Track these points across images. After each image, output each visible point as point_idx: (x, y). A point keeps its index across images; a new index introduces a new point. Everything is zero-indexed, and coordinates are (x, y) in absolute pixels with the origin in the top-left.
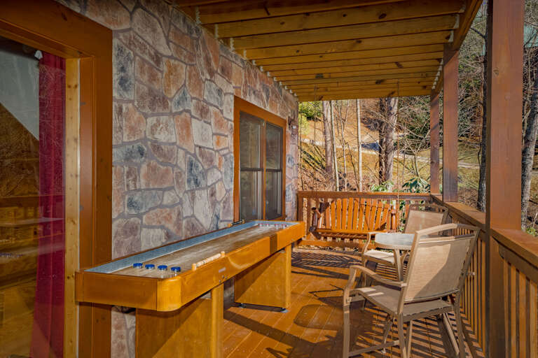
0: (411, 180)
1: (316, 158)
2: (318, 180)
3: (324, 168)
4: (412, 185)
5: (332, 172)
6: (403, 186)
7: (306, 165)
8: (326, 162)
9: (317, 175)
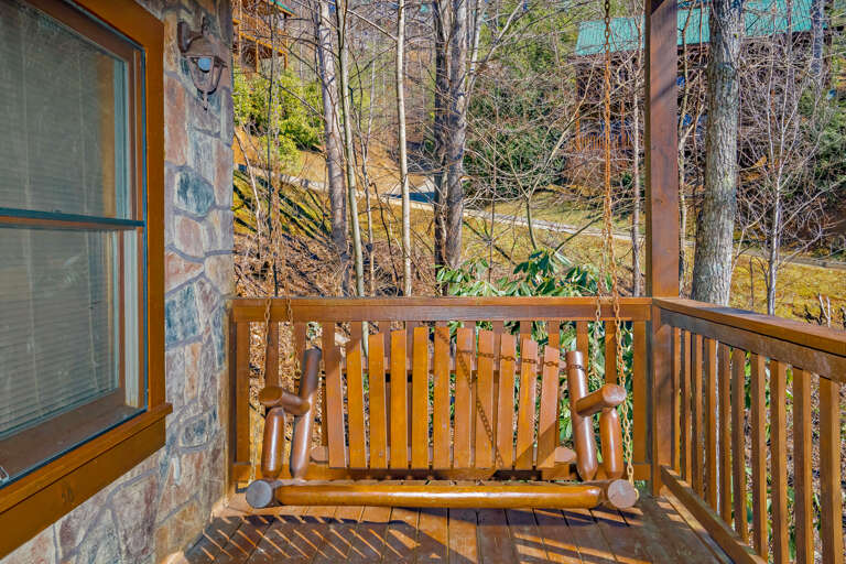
0: (533, 256)
1: (313, 214)
2: (315, 257)
3: (328, 234)
4: (535, 269)
5: (344, 240)
6: (516, 272)
7: (292, 227)
8: (332, 220)
9: (314, 248)
